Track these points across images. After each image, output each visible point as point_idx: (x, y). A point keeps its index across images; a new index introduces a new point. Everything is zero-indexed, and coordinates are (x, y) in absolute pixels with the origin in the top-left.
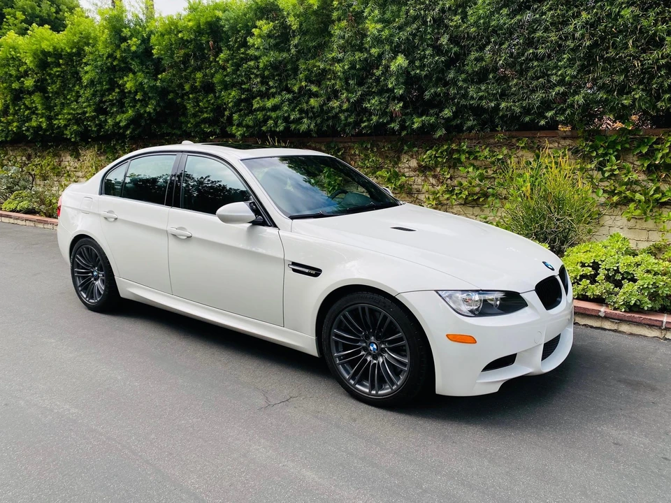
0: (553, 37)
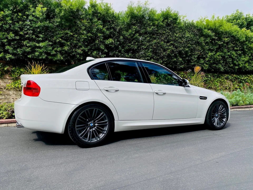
0: (148, 44)
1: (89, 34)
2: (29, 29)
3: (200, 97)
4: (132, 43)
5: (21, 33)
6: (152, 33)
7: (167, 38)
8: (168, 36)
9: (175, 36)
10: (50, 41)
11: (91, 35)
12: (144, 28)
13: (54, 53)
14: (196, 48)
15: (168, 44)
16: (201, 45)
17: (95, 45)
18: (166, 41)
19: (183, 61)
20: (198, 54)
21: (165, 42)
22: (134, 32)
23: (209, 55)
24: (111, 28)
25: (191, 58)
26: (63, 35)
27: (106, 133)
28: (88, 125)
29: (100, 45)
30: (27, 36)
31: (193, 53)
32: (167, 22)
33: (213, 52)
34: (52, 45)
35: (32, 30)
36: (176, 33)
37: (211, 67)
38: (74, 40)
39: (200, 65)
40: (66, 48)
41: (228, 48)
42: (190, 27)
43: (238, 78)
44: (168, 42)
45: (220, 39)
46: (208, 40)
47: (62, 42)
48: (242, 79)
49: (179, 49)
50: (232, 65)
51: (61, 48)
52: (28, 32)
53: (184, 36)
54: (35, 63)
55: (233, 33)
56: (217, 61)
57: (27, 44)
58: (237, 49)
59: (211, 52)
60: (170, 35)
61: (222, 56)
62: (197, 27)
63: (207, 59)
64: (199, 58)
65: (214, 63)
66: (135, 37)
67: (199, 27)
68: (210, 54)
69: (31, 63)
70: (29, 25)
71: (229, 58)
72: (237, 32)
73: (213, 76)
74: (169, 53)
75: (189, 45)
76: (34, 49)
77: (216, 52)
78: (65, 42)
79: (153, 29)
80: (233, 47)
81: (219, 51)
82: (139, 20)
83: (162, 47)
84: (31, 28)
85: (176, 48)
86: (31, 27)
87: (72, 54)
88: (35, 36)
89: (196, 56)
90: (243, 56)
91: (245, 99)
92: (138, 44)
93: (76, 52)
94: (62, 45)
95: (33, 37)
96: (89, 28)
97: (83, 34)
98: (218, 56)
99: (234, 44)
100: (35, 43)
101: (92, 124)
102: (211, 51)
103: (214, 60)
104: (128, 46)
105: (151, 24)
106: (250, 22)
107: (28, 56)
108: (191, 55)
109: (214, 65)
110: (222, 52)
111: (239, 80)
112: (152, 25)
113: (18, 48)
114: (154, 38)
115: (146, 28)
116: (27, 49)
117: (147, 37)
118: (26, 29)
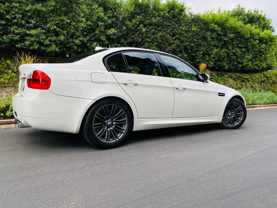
1: (89, 23)
2: (17, 13)
3: (219, 93)
4: (136, 35)
5: (8, 17)
6: (157, 25)
7: (172, 31)
8: (174, 28)
9: (181, 30)
10: (43, 28)
11: (91, 23)
12: (149, 19)
13: (48, 43)
14: (202, 43)
15: (174, 38)
16: (207, 40)
17: (94, 35)
18: (172, 34)
19: (188, 57)
20: (203, 50)
21: (171, 36)
22: (138, 23)
23: (215, 52)
24: (113, 17)
25: (196, 54)
26: (58, 22)
27: (125, 132)
28: (105, 123)
29: (100, 35)
30: (16, 21)
31: (199, 48)
32: (173, 14)
33: (219, 48)
34: (45, 34)
35: (21, 14)
36: (182, 26)
37: (215, 65)
38: (71, 29)
39: (205, 62)
40: (62, 38)
41: (233, 45)
42: (197, 20)
43: (241, 77)
44: (173, 36)
45: (225, 35)
46: (214, 36)
47: (57, 30)
48: (244, 78)
49: (185, 44)
50: (236, 63)
51: (56, 37)
52: (16, 17)
53: (190, 29)
54: (24, 54)
55: (238, 28)
56: (222, 58)
57: (15, 30)
58: (242, 46)
59: (216, 49)
60: (176, 28)
61: (226, 53)
62: (203, 20)
63: (212, 56)
64: (204, 55)
65: (219, 61)
66: (139, 28)
67: (206, 20)
68: (215, 50)
69: (21, 54)
70: (16, 8)
71: (233, 56)
72: (242, 28)
73: (217, 75)
74: (174, 48)
75: (195, 40)
76: (23, 37)
77: (221, 48)
78: (61, 30)
79: (158, 20)
80: (238, 44)
81: (224, 47)
82: (143, 9)
83: (167, 41)
84: (20, 12)
85: (182, 42)
86: (20, 10)
87: (68, 45)
88: (25, 21)
89: (202, 53)
90: (247, 54)
91: (248, 99)
92: (142, 37)
93: (73, 42)
94: (57, 34)
95: (22, 23)
96: (88, 16)
97: (81, 22)
98: (223, 53)
99: (238, 41)
100: (24, 30)
101: (110, 123)
102: (217, 47)
103: (219, 57)
104: (131, 38)
105: (157, 14)
106: (252, 18)
107: (17, 46)
108: (196, 51)
109: (219, 63)
110: (227, 48)
111: (242, 79)
112: (157, 16)
113: (4, 34)
114: (159, 30)
115: (151, 19)
116: (15, 36)
117: (152, 29)
118: (13, 12)
